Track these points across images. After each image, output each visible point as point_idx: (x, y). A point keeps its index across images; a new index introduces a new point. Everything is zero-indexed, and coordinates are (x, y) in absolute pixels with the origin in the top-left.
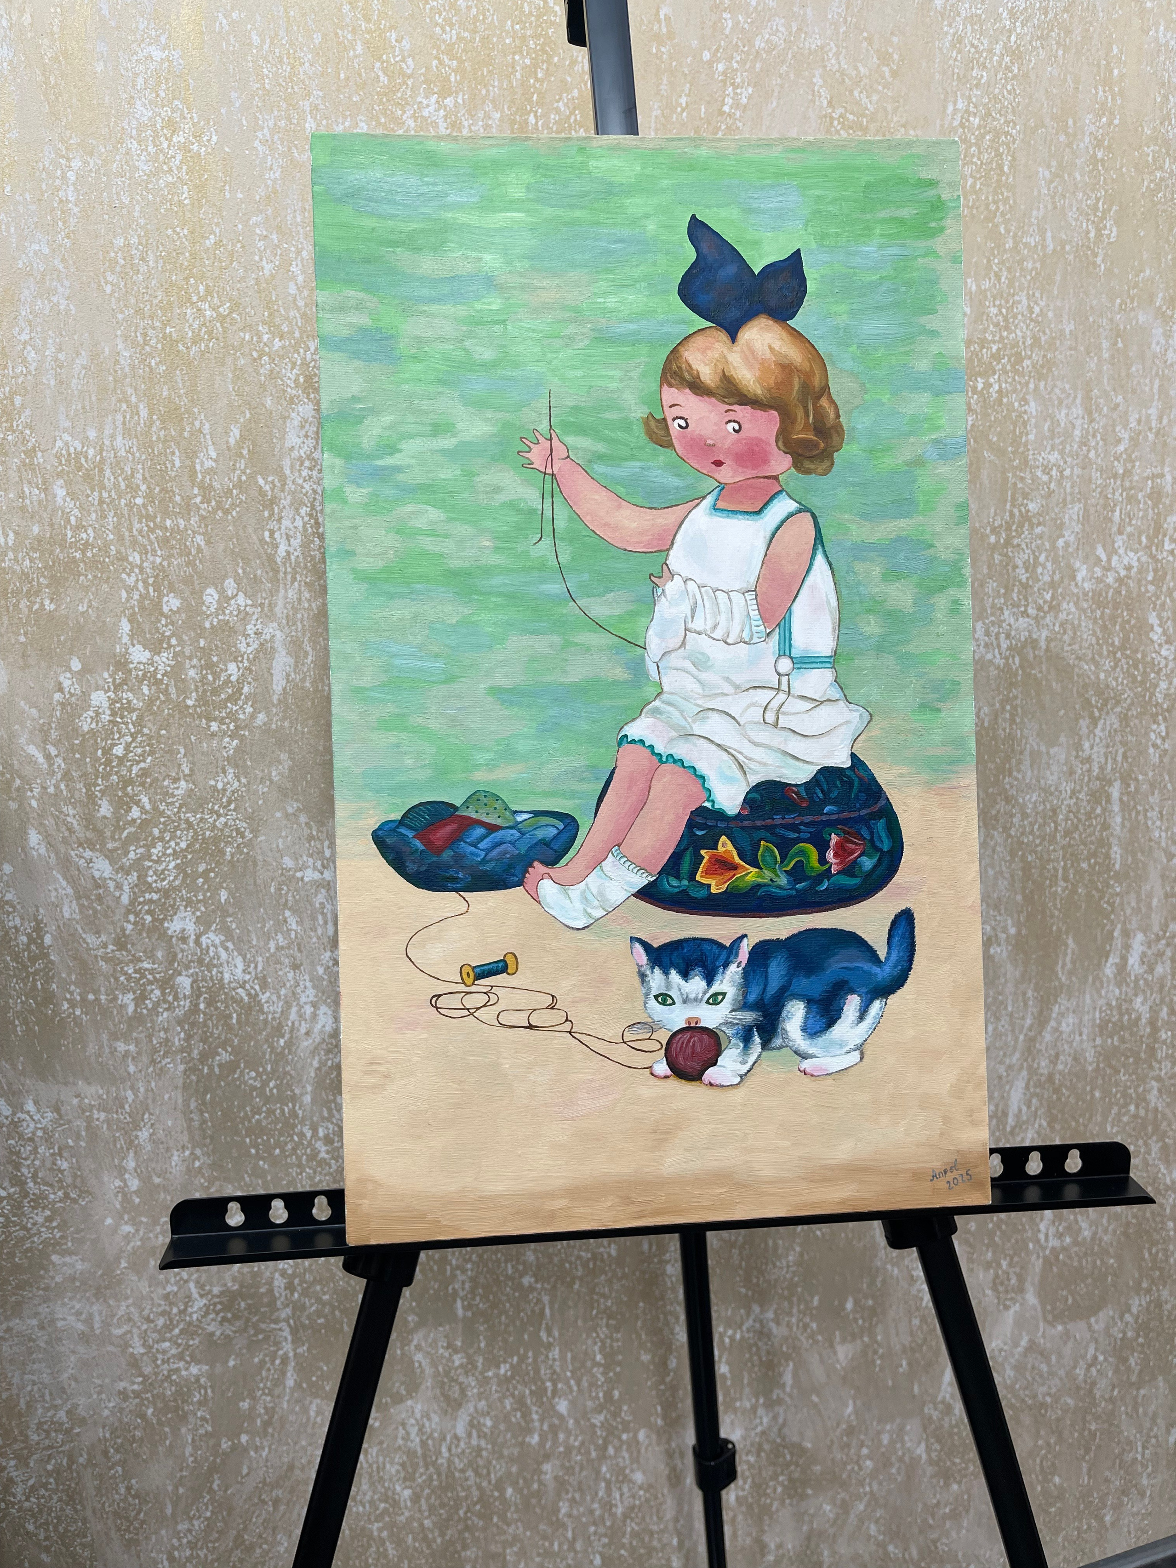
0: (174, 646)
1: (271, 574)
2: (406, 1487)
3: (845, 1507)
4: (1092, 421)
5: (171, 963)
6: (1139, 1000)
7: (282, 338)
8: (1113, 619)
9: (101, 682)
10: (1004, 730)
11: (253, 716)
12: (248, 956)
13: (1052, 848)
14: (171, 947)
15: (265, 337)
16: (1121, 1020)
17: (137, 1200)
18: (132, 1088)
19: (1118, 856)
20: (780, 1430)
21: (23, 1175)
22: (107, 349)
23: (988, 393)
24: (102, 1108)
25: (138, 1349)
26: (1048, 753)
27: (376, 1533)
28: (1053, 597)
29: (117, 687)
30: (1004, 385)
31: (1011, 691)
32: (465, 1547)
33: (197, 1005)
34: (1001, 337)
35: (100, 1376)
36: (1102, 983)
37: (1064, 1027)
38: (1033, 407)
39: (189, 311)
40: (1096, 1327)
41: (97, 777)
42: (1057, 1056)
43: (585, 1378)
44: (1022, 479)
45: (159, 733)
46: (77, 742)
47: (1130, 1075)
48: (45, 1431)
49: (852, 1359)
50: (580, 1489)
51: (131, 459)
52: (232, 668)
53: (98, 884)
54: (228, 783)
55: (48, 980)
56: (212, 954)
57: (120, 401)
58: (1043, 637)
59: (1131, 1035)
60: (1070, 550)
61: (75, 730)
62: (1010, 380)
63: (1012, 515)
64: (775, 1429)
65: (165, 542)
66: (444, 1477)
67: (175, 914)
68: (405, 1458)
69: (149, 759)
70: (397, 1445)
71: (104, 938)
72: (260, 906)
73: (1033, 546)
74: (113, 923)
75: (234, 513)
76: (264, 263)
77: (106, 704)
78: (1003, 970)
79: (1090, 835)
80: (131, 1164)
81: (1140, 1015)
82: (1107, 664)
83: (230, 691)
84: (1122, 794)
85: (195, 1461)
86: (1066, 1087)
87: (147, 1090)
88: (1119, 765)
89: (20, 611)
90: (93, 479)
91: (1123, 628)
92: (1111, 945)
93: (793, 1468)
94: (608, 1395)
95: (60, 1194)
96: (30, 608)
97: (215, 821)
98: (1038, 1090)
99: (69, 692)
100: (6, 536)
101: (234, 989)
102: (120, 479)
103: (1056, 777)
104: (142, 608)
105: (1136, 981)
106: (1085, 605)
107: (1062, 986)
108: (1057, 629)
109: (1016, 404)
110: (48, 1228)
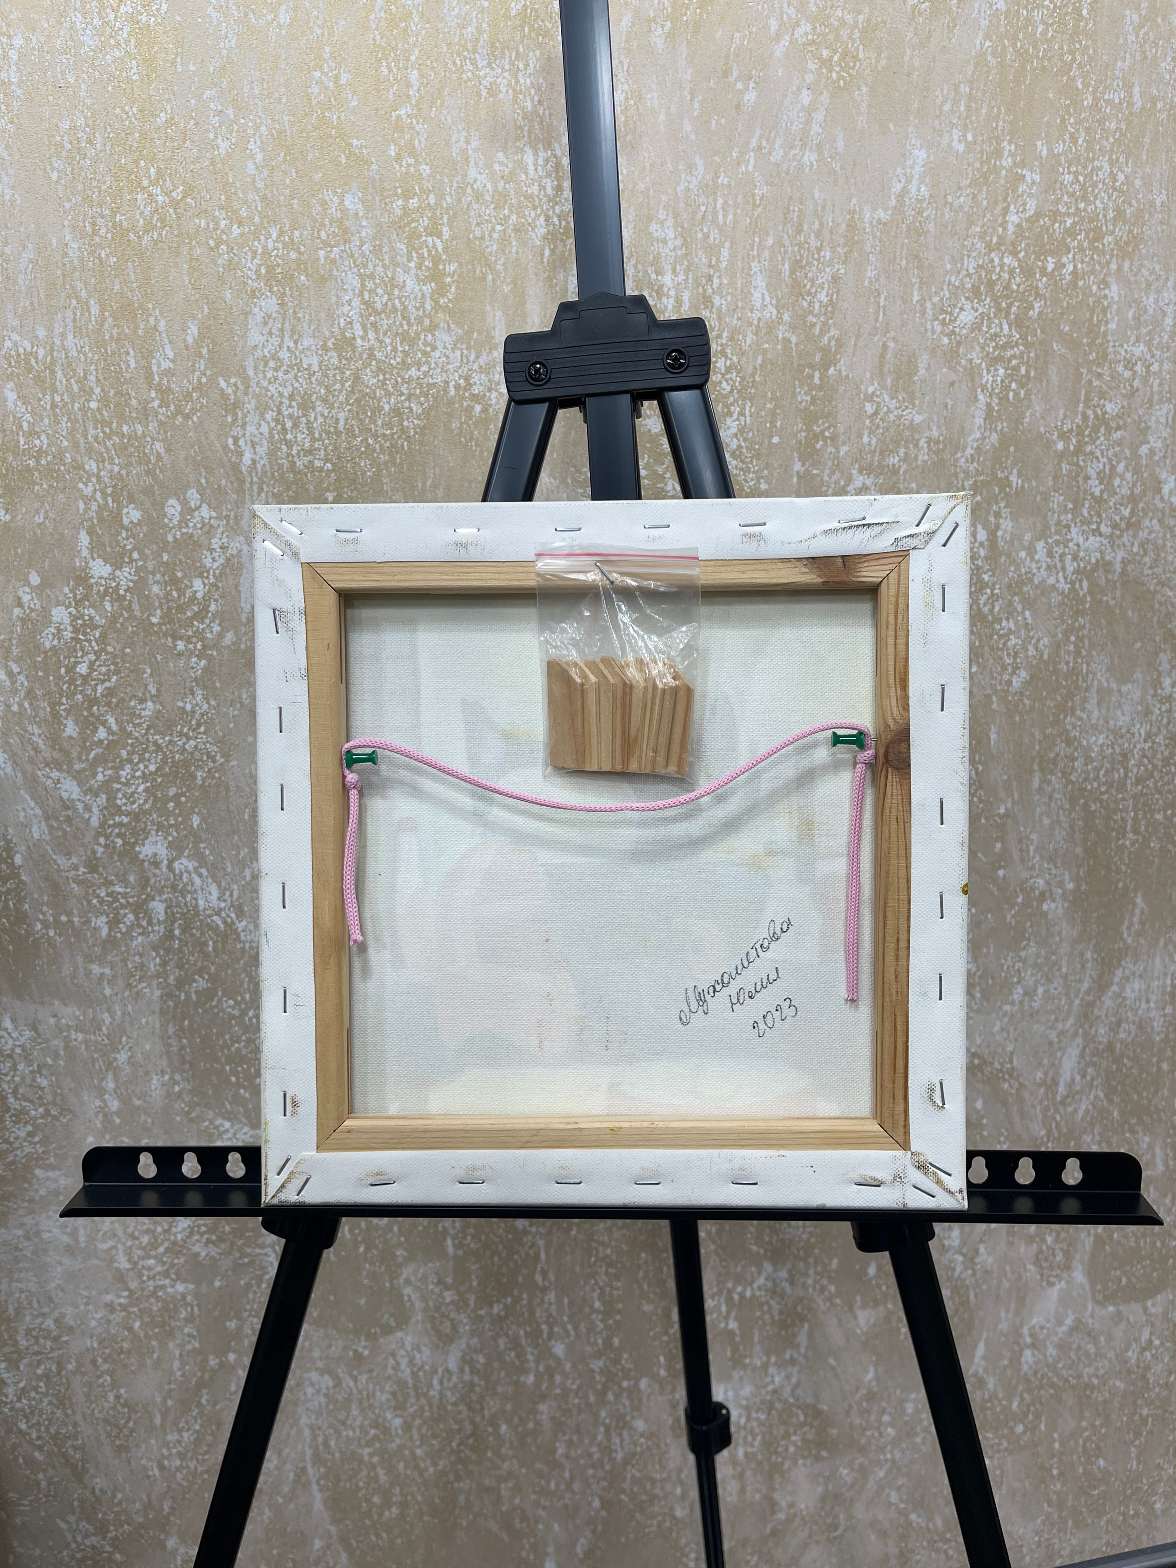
0: (136, 560)
1: (236, 484)
2: (397, 1416)
3: (864, 1472)
5: (144, 887)
7: (240, 224)
9: (61, 598)
10: (1067, 663)
11: (221, 635)
12: (223, 884)
13: (1120, 796)
14: (143, 871)
15: (223, 223)
17: (118, 1121)
18: (109, 1010)
20: (793, 1390)
21: (4, 1090)
22: (54, 241)
23: (1060, 275)
24: (79, 1029)
25: (123, 1264)
26: (1119, 691)
27: (366, 1458)
28: (1132, 513)
29: (78, 603)
30: (1079, 266)
31: (1077, 620)
32: (458, 1478)
33: (171, 931)
34: (1077, 209)
35: (87, 1288)
37: (1128, 993)
38: (1114, 291)
39: (139, 197)
40: (1153, 1310)
41: (61, 696)
42: (1119, 1024)
43: (582, 1324)
44: (1099, 376)
45: (123, 652)
46: (39, 659)
48: (34, 1337)
49: (874, 1325)
50: (578, 1431)
51: (83, 359)
52: (198, 584)
53: (67, 805)
54: (197, 705)
55: (20, 900)
56: (185, 880)
57: (69, 297)
58: (1119, 558)
60: (1156, 458)
61: (37, 647)
62: (1087, 259)
63: (1085, 418)
64: (788, 1389)
65: (122, 449)
66: (435, 1409)
67: (147, 838)
68: (395, 1387)
69: (114, 678)
70: (387, 1375)
71: (75, 860)
72: (234, 833)
73: (1110, 454)
74: (83, 845)
75: (195, 418)
76: (219, 141)
77: (67, 620)
78: (1057, 928)
79: (1168, 783)
80: (111, 1085)
83: (196, 608)
85: (183, 1375)
86: (1128, 1057)
87: (124, 1014)
90: (43, 381)
93: (807, 1429)
94: (608, 1342)
95: (41, 1110)
97: (185, 744)
98: (1095, 1059)
99: (29, 607)
101: (209, 916)
102: (72, 381)
103: (1127, 718)
104: (101, 520)
107: (1127, 948)
108: (1135, 549)
109: (1094, 288)
110: (30, 1143)
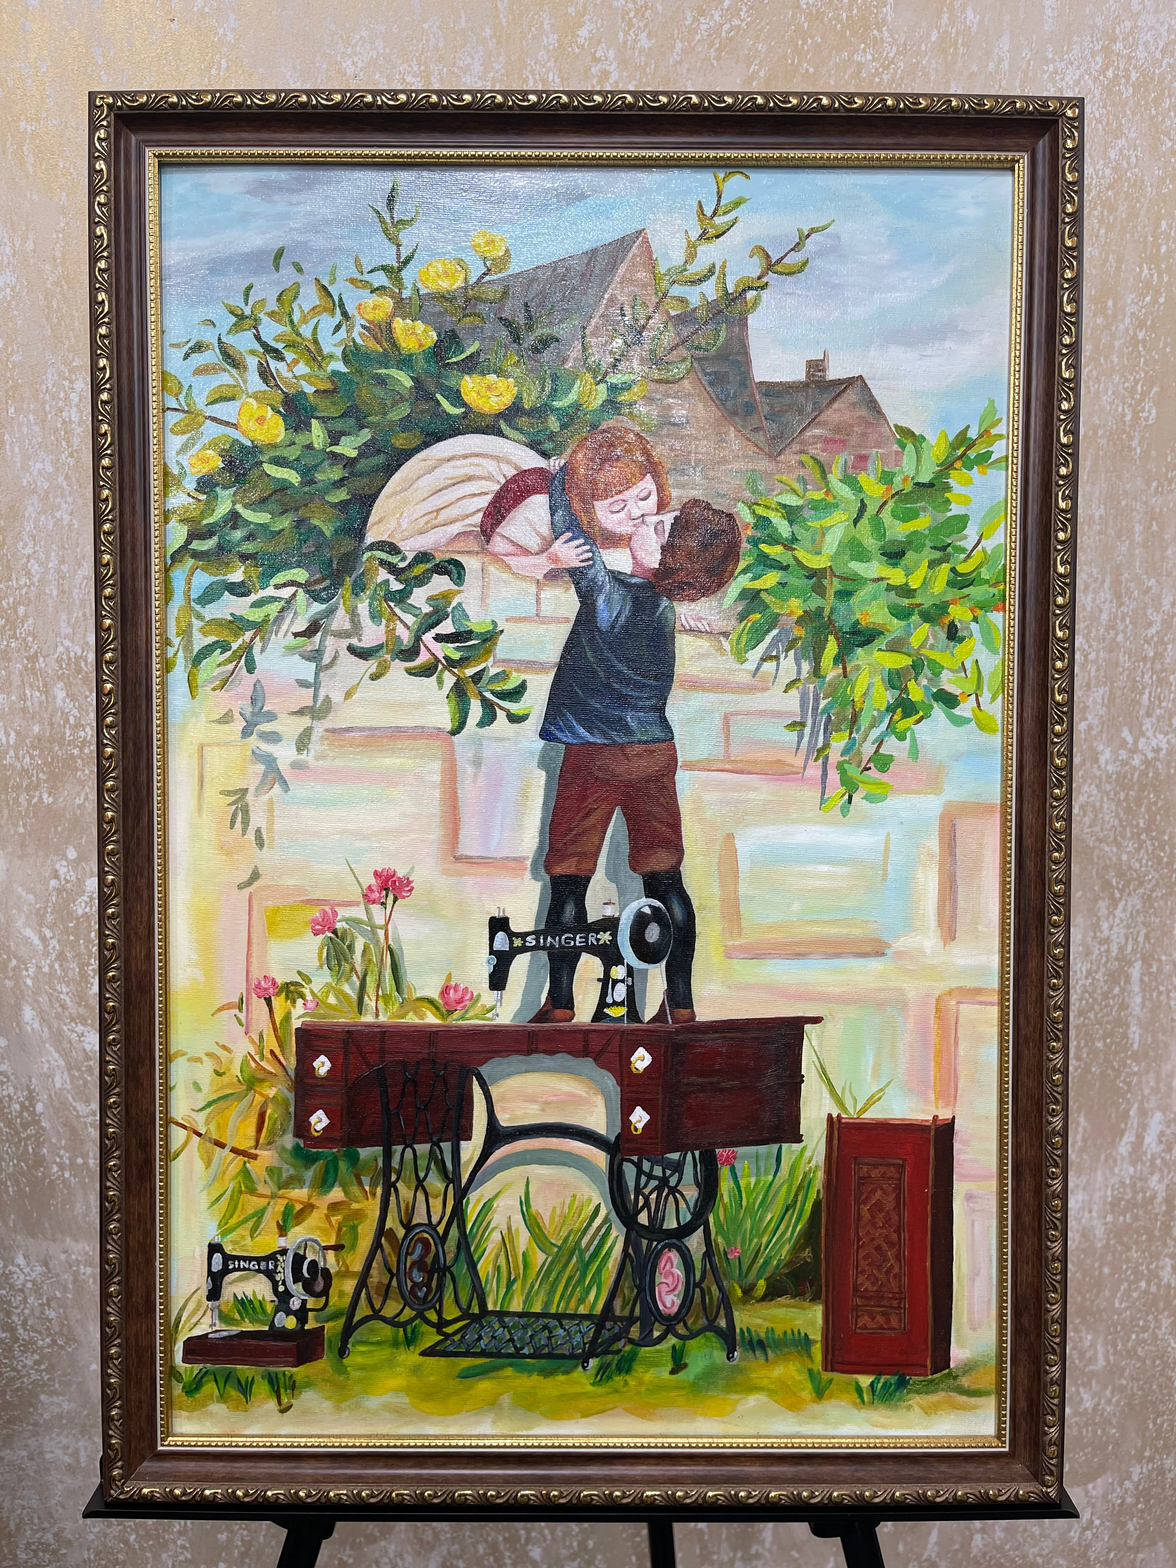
4: (1121, 604)
6: (1156, 1178)
8: (1138, 801)
16: (1134, 1198)
19: (1137, 1036)
21: (13, 1322)
24: (88, 1263)
36: (1115, 1161)
41: (90, 957)
46: (71, 925)
47: (1143, 1252)
48: (33, 1550)
53: (90, 1056)
55: (39, 1145)
59: (1146, 1212)
60: (1094, 733)
61: (70, 914)
79: (1107, 1015)
81: (1156, 1193)
82: (1130, 846)
84: (1142, 974)
88: (1141, 946)
89: (19, 805)
91: (1149, 809)
92: (1126, 1124)
95: (48, 1340)
96: (29, 802)
99: (65, 879)
100: (8, 735)
105: (1153, 1157)
106: (1108, 787)
110: (37, 1371)
